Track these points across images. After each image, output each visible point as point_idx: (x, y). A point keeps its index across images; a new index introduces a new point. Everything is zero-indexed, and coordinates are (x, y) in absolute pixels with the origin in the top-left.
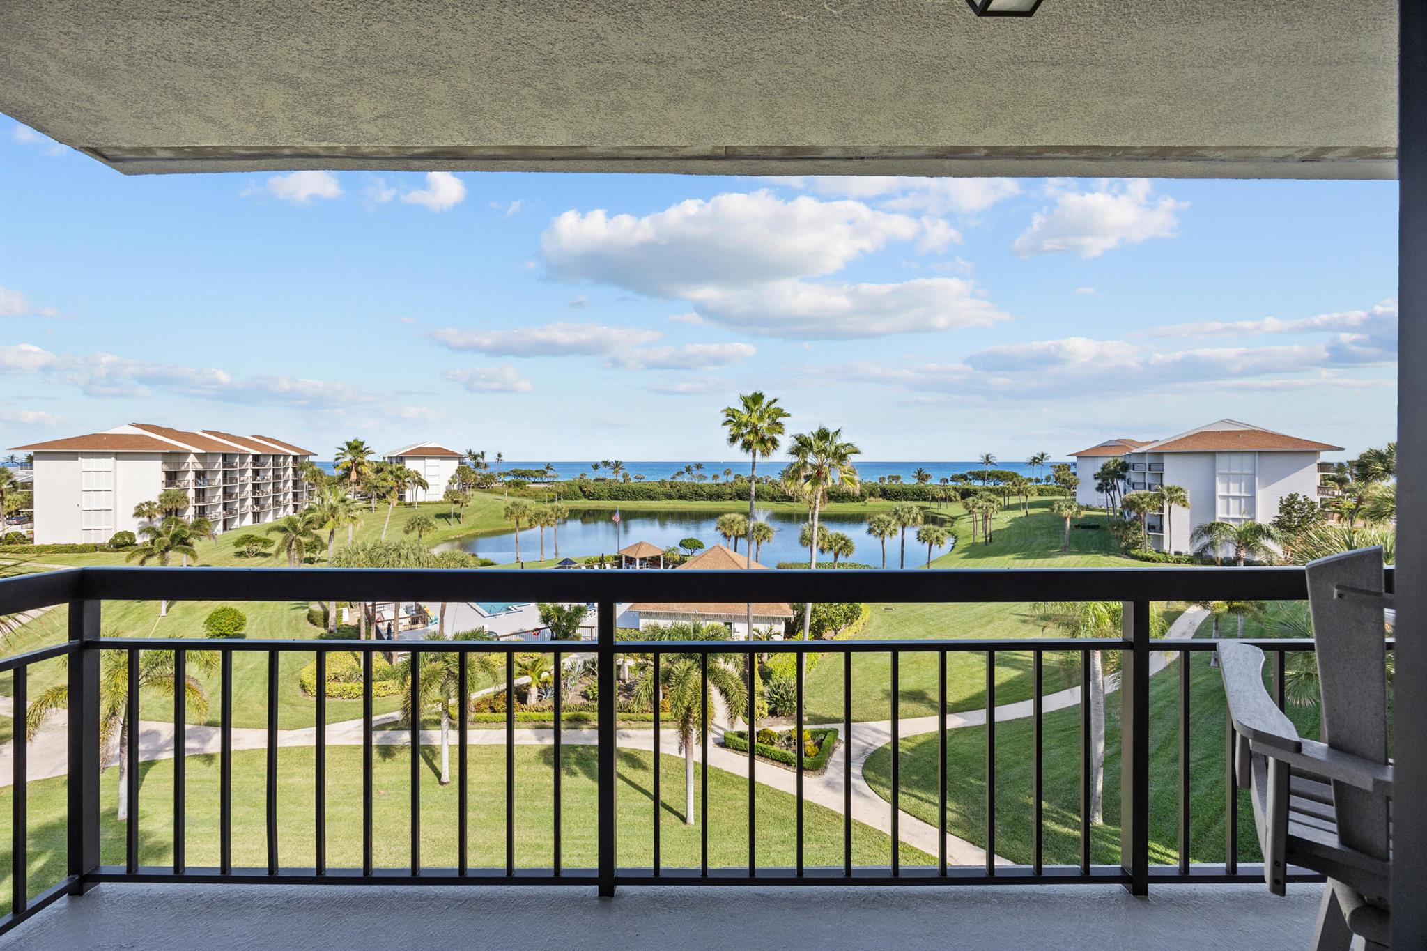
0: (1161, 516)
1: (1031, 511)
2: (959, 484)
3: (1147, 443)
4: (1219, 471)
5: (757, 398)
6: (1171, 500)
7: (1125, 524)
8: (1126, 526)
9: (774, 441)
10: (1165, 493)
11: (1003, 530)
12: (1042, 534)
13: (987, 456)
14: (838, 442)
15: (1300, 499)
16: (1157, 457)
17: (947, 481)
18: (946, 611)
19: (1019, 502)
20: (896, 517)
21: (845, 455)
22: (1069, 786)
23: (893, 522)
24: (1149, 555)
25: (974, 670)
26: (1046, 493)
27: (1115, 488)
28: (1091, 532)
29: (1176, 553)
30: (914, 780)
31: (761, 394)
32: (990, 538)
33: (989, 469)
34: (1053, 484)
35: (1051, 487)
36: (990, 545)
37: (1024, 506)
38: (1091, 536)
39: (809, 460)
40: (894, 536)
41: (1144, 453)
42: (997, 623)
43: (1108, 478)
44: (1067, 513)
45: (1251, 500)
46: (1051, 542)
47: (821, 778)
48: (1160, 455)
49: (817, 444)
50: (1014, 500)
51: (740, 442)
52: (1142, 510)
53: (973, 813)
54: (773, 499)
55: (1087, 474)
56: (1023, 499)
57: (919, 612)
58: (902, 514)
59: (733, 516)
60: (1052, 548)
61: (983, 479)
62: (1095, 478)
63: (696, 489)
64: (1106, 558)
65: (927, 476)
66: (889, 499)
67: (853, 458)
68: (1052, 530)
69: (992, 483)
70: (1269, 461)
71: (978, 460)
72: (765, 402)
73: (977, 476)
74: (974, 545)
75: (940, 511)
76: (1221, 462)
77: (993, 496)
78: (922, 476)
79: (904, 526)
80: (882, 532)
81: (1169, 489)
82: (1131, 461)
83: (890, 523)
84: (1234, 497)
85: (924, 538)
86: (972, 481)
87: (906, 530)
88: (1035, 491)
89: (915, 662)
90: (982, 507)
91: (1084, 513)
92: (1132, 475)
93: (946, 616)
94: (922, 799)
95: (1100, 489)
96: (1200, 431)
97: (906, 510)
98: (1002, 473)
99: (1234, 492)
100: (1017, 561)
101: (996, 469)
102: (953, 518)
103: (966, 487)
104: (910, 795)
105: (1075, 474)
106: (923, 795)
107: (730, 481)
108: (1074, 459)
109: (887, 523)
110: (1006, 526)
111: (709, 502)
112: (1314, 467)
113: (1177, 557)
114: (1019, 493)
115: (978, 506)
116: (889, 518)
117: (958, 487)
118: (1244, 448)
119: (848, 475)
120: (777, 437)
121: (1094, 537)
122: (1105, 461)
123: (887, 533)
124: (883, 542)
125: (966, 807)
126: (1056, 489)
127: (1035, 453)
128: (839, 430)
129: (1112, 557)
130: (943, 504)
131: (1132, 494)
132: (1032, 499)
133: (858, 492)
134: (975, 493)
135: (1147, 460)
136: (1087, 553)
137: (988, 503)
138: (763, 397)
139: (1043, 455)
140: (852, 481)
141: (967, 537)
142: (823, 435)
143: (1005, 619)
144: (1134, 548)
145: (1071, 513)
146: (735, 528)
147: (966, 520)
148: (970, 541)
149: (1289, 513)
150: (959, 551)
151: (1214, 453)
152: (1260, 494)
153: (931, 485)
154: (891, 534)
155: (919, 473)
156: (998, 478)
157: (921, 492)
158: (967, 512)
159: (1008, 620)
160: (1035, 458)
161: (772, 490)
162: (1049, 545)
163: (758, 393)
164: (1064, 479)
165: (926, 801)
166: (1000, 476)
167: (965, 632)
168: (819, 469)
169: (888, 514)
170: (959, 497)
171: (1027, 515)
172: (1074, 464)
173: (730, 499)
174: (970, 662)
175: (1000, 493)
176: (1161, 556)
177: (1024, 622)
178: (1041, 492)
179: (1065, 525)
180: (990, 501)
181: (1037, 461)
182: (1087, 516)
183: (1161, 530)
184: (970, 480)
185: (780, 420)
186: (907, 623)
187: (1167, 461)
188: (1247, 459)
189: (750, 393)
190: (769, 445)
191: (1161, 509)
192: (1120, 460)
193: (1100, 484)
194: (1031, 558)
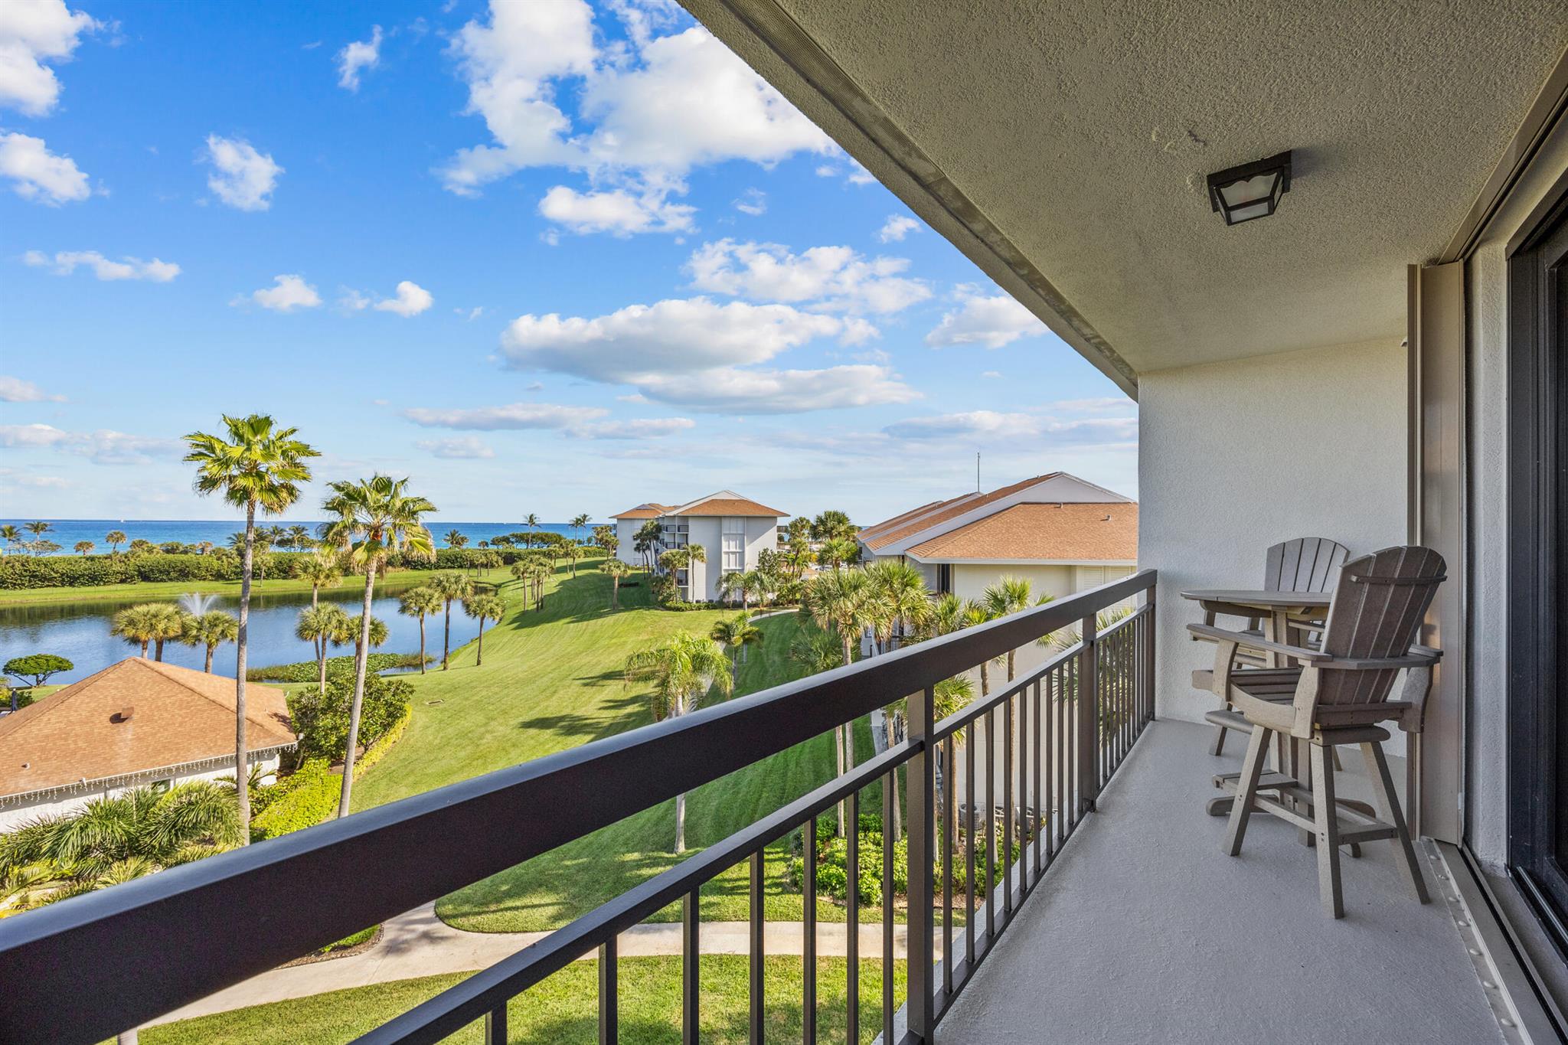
0: (687, 571)
1: (579, 573)
2: (501, 547)
3: (676, 507)
4: (724, 532)
5: (259, 425)
6: (694, 557)
7: (661, 580)
8: (661, 581)
9: (291, 491)
10: (690, 550)
11: (553, 594)
12: (591, 595)
13: (531, 517)
14: (404, 494)
15: (769, 552)
16: (684, 521)
17: (487, 544)
18: (506, 691)
19: (565, 564)
20: (439, 589)
21: (415, 513)
22: (654, 829)
23: (436, 595)
24: (679, 605)
25: (547, 746)
26: (589, 554)
27: (648, 547)
28: (632, 590)
29: (697, 602)
30: (504, 892)
31: (267, 418)
32: (542, 603)
33: (533, 531)
34: (594, 546)
35: (593, 548)
36: (542, 612)
37: (571, 568)
38: (633, 594)
39: (360, 519)
40: (437, 613)
41: (674, 516)
42: (562, 692)
43: (648, 538)
44: (616, 572)
45: (742, 554)
46: (600, 602)
47: (377, 947)
48: (685, 518)
49: (372, 497)
50: (560, 563)
51: (223, 489)
52: (674, 566)
53: (574, 897)
54: (219, 576)
55: (626, 536)
56: (570, 561)
57: (476, 698)
58: (447, 585)
59: (153, 608)
60: (602, 608)
61: (527, 542)
62: (634, 539)
63: (32, 567)
64: (647, 612)
65: (463, 539)
66: (414, 568)
67: (425, 518)
68: (599, 590)
69: (536, 546)
70: (753, 524)
71: (522, 521)
72: (273, 433)
73: (521, 538)
74: (524, 613)
75: (480, 579)
76: (725, 523)
77: (543, 560)
78: (455, 539)
79: (449, 599)
80: (421, 609)
81: (693, 547)
82: (666, 523)
83: (431, 597)
84: (733, 553)
85: (475, 612)
86: (515, 545)
87: (452, 603)
88: (581, 553)
89: (480, 757)
90: (534, 572)
91: (629, 572)
92: (665, 536)
93: (507, 695)
94: (516, 908)
95: (637, 549)
96: (710, 498)
97: (453, 580)
98: (546, 535)
99: (733, 549)
100: (572, 625)
101: (541, 531)
102: (495, 586)
103: (509, 550)
104: (502, 910)
105: (615, 535)
106: (518, 903)
107: (122, 552)
108: (615, 521)
109: (427, 597)
110: (555, 590)
111: (67, 589)
112: (775, 528)
113: (698, 605)
114: (566, 555)
115: (529, 571)
116: (430, 591)
117: (500, 551)
118: (739, 513)
119: (418, 539)
120: (297, 484)
121: (636, 594)
122: (644, 523)
123: (427, 610)
124: (421, 621)
125: (566, 894)
126: (597, 550)
127: (578, 515)
128: (405, 480)
129: (651, 611)
130: (484, 571)
131: (666, 553)
132: (578, 561)
133: (433, 560)
134: (520, 557)
135: (677, 523)
136: (632, 609)
137: (540, 567)
138: (270, 424)
139: (585, 516)
140: (425, 546)
141: (515, 605)
142: (384, 485)
143: (569, 687)
144: (668, 601)
145: (619, 572)
146: (161, 626)
147: (512, 587)
148: (521, 608)
149: (763, 564)
150: (509, 621)
151: (720, 517)
152: (747, 549)
153: (467, 549)
154: (433, 611)
155: (453, 536)
156: (543, 540)
157: (456, 558)
158: (515, 577)
159: (573, 687)
160: (578, 520)
161: (216, 564)
162: (598, 606)
163: (262, 416)
164: (605, 540)
165: (523, 908)
166: (544, 539)
167: (531, 709)
168: (375, 531)
169: (429, 586)
170: (501, 562)
171: (575, 577)
172: (615, 526)
173: (122, 581)
174: (542, 740)
175: (548, 555)
176: (687, 605)
177: (586, 685)
178: (586, 554)
179: (614, 585)
180: (541, 564)
181: (580, 522)
182: (632, 575)
183: (687, 583)
184: (513, 543)
185: (302, 460)
186: (462, 714)
187: (691, 524)
188: (740, 523)
189: (243, 414)
190: (284, 494)
191: (687, 565)
192: (655, 523)
193: (638, 544)
194: (585, 620)
